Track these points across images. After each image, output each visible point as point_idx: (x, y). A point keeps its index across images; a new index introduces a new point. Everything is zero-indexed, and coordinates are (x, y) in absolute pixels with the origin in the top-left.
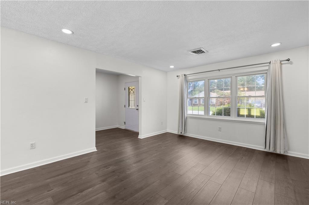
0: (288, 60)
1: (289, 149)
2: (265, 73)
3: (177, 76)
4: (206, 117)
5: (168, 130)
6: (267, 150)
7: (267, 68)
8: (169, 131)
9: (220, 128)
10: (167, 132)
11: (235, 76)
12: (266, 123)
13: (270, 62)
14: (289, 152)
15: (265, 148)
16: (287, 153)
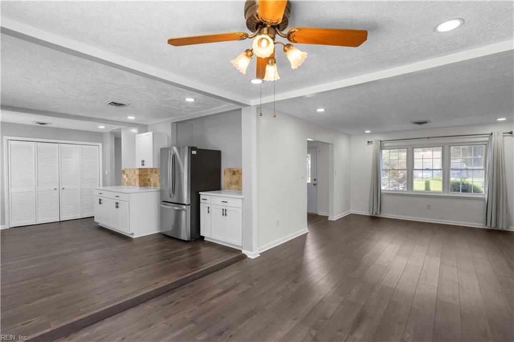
0: (511, 133)
1: (511, 225)
2: (484, 144)
3: (368, 142)
4: (410, 193)
5: (351, 210)
6: (488, 227)
7: (487, 139)
8: (353, 211)
9: (429, 206)
10: (351, 213)
11: (448, 146)
12: (487, 198)
13: (492, 133)
14: (511, 227)
15: (486, 225)
16: (509, 228)
